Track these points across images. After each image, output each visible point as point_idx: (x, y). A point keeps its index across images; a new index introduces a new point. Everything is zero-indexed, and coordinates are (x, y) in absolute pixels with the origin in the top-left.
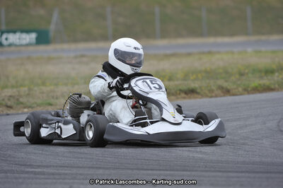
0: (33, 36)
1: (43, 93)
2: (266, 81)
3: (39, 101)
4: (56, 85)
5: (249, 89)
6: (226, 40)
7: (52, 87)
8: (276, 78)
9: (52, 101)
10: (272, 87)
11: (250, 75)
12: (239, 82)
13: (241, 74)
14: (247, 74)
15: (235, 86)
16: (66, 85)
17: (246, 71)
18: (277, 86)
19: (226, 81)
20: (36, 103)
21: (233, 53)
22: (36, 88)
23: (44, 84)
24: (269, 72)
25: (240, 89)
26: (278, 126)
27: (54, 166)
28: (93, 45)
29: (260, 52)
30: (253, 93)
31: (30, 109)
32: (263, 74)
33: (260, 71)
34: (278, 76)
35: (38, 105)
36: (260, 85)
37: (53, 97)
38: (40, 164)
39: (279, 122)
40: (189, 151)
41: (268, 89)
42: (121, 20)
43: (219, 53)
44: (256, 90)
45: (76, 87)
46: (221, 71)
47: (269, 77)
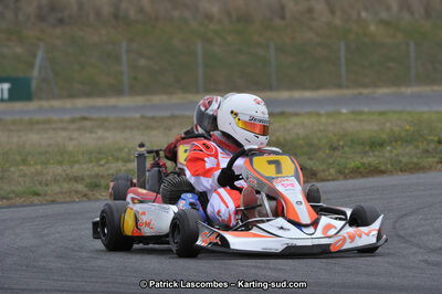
0: (6, 86)
1: (25, 175)
2: (371, 159)
3: (19, 189)
4: (45, 163)
5: (347, 171)
6: (308, 94)
7: (39, 167)
8: (387, 155)
9: (39, 189)
10: (383, 168)
11: (346, 149)
12: (331, 161)
13: (334, 149)
14: (343, 147)
15: (324, 167)
16: (60, 163)
17: (341, 143)
18: (389, 166)
19: (310, 159)
20: (13, 192)
21: (318, 114)
22: (13, 169)
23: (24, 162)
24: (375, 144)
25: (332, 171)
26: (394, 228)
27: (46, 290)
28: (100, 102)
29: (361, 113)
30: (352, 178)
31: (5, 201)
32: (367, 148)
33: (363, 144)
34: (391, 152)
35: (17, 195)
36: (363, 164)
37: (40, 183)
38: (25, 287)
39: (396, 222)
40: (257, 267)
41: (376, 171)
42: (142, 62)
43: (297, 115)
44: (357, 172)
45: (76, 167)
46: (301, 142)
47: (377, 153)
